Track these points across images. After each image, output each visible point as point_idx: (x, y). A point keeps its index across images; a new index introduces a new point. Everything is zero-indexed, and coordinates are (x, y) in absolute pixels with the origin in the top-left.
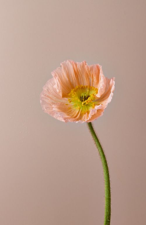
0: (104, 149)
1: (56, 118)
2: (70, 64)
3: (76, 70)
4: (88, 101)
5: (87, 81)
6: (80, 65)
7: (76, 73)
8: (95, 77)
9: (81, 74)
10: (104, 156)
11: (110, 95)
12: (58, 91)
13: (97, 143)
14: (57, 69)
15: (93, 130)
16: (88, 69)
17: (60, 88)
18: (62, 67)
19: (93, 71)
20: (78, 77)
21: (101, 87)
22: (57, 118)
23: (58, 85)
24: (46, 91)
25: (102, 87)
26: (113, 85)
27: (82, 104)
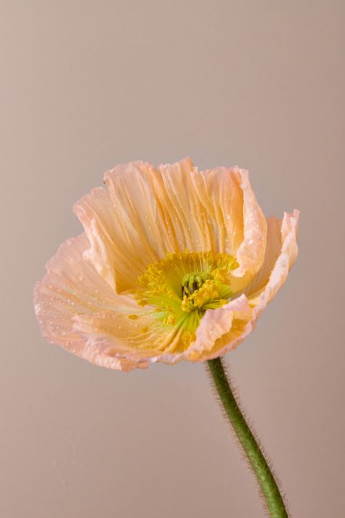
0: (279, 475)
1: (90, 360)
2: (138, 175)
3: (161, 196)
4: (203, 292)
5: (205, 236)
6: (173, 176)
7: (166, 210)
8: (229, 217)
9: (180, 210)
10: (278, 496)
11: (278, 262)
12: (99, 268)
13: (251, 453)
14: (92, 193)
15: (238, 410)
16: (202, 186)
17: (104, 258)
18: (112, 187)
19: (221, 193)
20: (172, 225)
21: (248, 240)
22: (94, 359)
23: (97, 249)
24: (57, 275)
25: (251, 242)
26: (290, 230)
27: (180, 305)
